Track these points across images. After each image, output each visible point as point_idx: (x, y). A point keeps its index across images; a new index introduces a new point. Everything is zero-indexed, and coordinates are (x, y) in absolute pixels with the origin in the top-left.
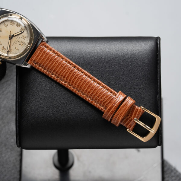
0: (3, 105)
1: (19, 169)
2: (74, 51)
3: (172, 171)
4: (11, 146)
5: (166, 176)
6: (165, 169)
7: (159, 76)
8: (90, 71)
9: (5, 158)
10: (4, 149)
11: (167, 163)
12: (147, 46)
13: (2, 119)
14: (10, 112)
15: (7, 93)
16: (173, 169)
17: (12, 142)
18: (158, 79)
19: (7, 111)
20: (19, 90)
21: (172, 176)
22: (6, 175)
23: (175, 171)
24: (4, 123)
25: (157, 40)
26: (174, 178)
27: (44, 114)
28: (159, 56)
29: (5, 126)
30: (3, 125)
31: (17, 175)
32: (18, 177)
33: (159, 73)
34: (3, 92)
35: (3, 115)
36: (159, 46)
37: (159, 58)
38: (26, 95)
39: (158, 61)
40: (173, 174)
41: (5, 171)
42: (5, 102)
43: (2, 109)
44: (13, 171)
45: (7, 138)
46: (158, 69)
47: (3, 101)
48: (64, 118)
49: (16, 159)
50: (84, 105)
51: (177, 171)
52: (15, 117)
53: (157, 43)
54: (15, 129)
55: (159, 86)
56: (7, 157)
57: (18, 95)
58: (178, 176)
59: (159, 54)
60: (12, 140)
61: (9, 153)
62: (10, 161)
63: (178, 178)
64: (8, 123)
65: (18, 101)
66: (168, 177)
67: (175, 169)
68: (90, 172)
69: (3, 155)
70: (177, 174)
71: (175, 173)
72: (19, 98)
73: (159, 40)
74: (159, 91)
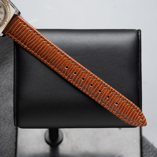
0: (3, 84)
1: (15, 141)
2: (65, 41)
3: (149, 147)
4: (9, 120)
5: (144, 151)
6: (144, 145)
7: (140, 64)
8: (79, 59)
9: (3, 131)
10: (3, 122)
11: (145, 139)
12: (130, 38)
13: (2, 96)
14: (9, 90)
15: (7, 74)
16: (150, 145)
17: (10, 117)
18: (139, 67)
19: (7, 89)
20: (16, 76)
21: (150, 152)
22: (3, 146)
23: (152, 147)
24: (3, 100)
25: (138, 33)
26: (151, 153)
27: (39, 97)
28: (140, 47)
29: (4, 103)
30: (2, 102)
31: (13, 146)
32: (14, 148)
33: (140, 61)
34: (3, 72)
35: (3, 93)
36: (140, 37)
37: (140, 48)
38: (23, 80)
39: (139, 51)
40: (150, 149)
41: (3, 142)
42: (5, 81)
43: (2, 88)
44: (10, 143)
45: (6, 113)
46: (139, 58)
47: (3, 80)
48: (56, 101)
49: (13, 132)
50: (74, 89)
51: (154, 147)
52: (13, 95)
53: (138, 35)
54: (13, 105)
55: (140, 73)
56: (5, 129)
57: (15, 81)
58: (155, 151)
59: (140, 45)
60: (10, 115)
61: (7, 127)
62: (8, 133)
63: (155, 153)
64: (7, 100)
65: (15, 86)
66: (146, 152)
67: (152, 145)
68: (77, 147)
69: (2, 128)
70: (154, 149)
71: (152, 149)
72: (16, 83)
73: (140, 33)
74: (140, 78)
